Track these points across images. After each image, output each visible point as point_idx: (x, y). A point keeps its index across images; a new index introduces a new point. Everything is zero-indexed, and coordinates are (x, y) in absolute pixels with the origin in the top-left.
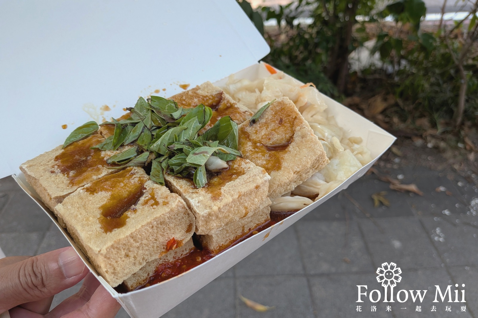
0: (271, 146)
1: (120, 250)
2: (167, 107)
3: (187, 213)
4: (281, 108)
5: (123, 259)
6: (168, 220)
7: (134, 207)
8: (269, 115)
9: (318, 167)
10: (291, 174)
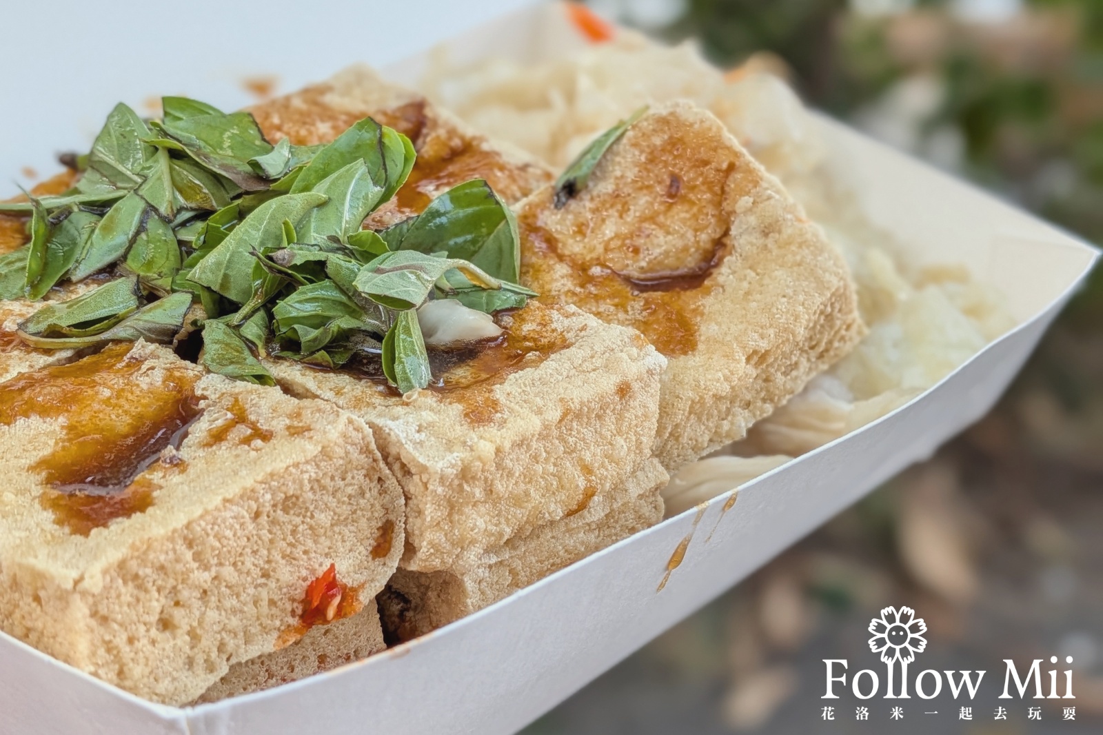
0: (643, 276)
1: (146, 591)
2: (229, 138)
3: (376, 477)
4: (671, 138)
5: (154, 632)
6: (310, 495)
7: (174, 452)
8: (626, 166)
9: (827, 350)
10: (738, 362)
